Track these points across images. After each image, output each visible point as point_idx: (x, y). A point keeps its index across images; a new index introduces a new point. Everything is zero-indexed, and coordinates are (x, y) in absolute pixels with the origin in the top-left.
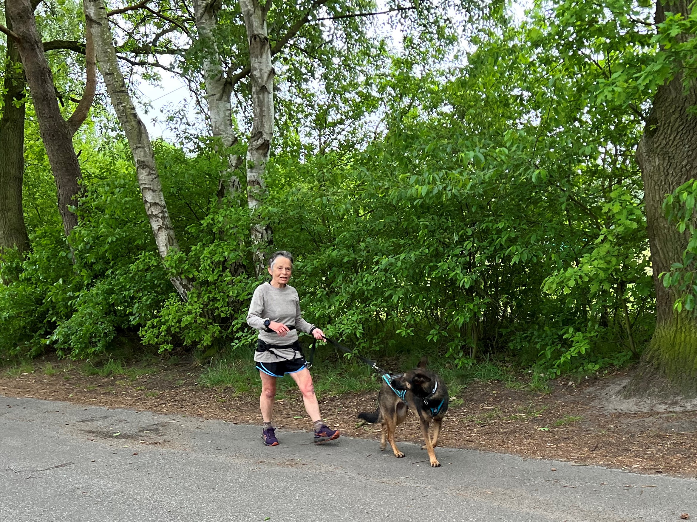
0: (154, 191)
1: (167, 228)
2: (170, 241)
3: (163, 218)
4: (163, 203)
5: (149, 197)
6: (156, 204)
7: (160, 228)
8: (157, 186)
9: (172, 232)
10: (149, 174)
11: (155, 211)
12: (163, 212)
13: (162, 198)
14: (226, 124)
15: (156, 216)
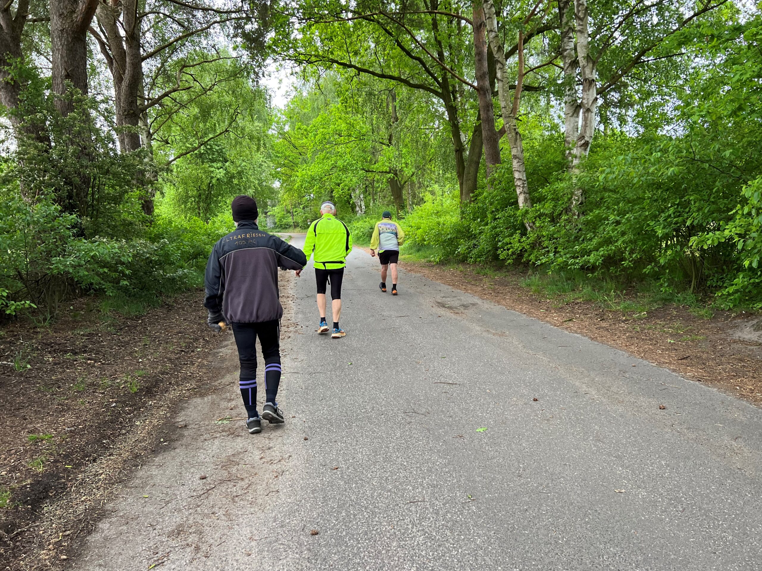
0: (520, 172)
1: (525, 193)
2: (526, 200)
3: (523, 187)
4: (525, 178)
5: (517, 175)
6: (520, 179)
7: (521, 193)
8: (522, 169)
9: (527, 195)
10: (518, 162)
11: (519, 183)
12: (523, 184)
13: (525, 176)
14: (574, 131)
15: (519, 186)
